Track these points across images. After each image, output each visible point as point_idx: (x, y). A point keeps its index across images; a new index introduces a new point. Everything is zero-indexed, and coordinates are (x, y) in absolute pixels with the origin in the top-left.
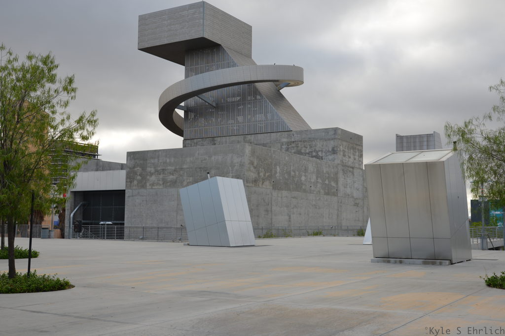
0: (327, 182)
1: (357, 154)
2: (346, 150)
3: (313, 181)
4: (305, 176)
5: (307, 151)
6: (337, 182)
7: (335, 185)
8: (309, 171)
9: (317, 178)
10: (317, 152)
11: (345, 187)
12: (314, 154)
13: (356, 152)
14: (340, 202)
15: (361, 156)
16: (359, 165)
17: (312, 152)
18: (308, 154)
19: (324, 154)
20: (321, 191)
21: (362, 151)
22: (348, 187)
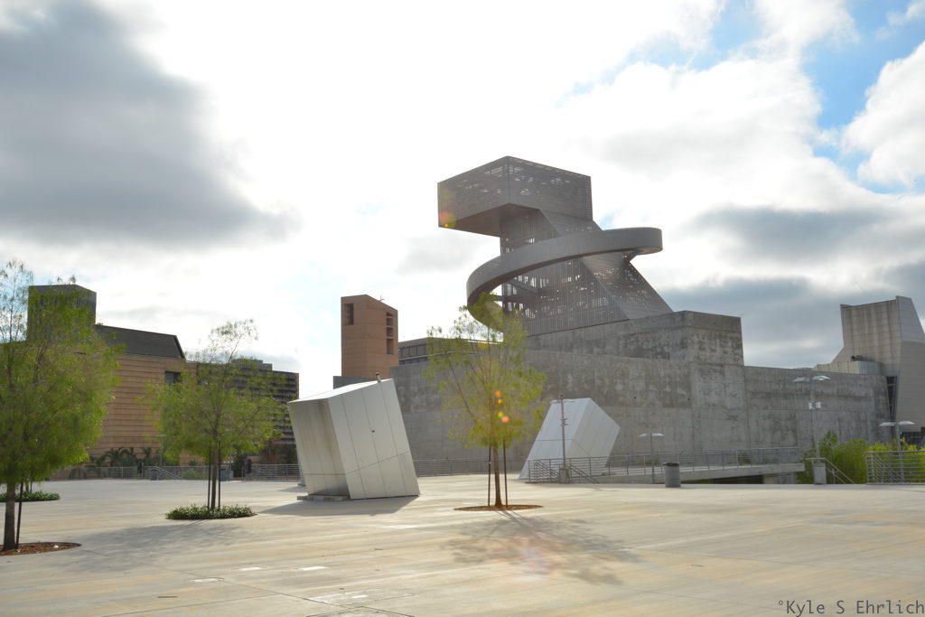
0: (668, 389)
1: (730, 344)
2: (706, 341)
3: (638, 389)
4: (624, 383)
5: (650, 347)
6: (688, 387)
7: (684, 393)
8: (631, 377)
9: (647, 385)
10: (662, 348)
11: (705, 394)
12: (659, 350)
13: (727, 342)
14: (697, 415)
15: (740, 346)
16: (735, 360)
17: (655, 347)
18: (652, 350)
19: (671, 349)
20: (657, 402)
21: (740, 340)
22: (713, 393)
